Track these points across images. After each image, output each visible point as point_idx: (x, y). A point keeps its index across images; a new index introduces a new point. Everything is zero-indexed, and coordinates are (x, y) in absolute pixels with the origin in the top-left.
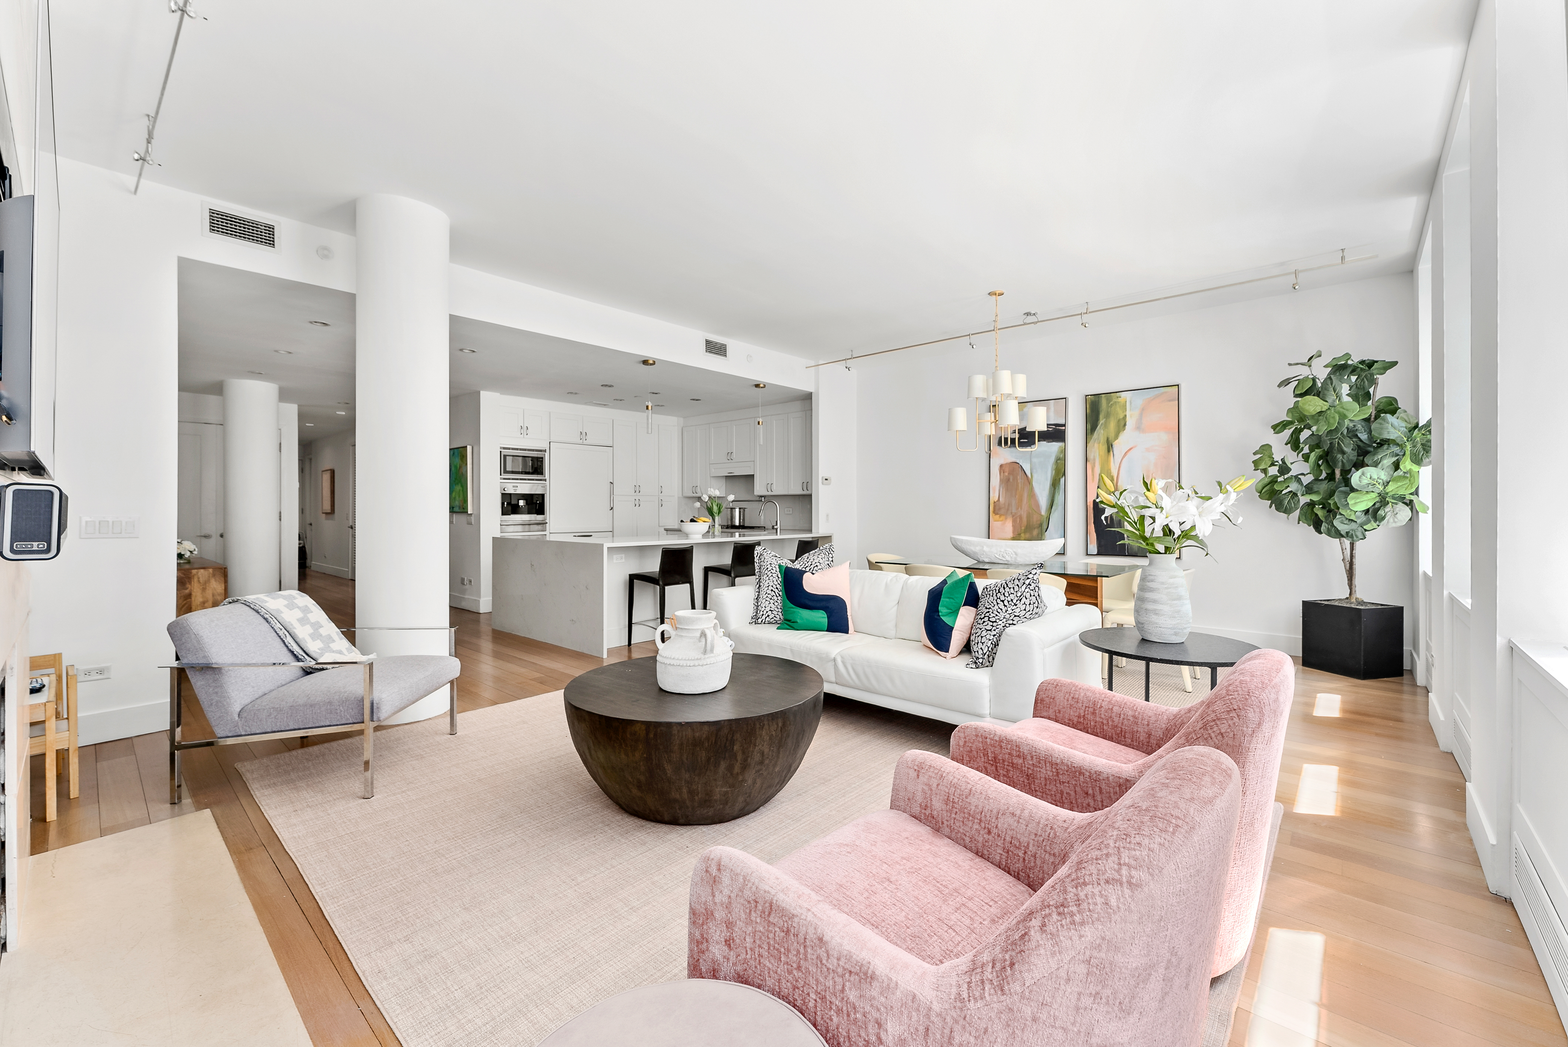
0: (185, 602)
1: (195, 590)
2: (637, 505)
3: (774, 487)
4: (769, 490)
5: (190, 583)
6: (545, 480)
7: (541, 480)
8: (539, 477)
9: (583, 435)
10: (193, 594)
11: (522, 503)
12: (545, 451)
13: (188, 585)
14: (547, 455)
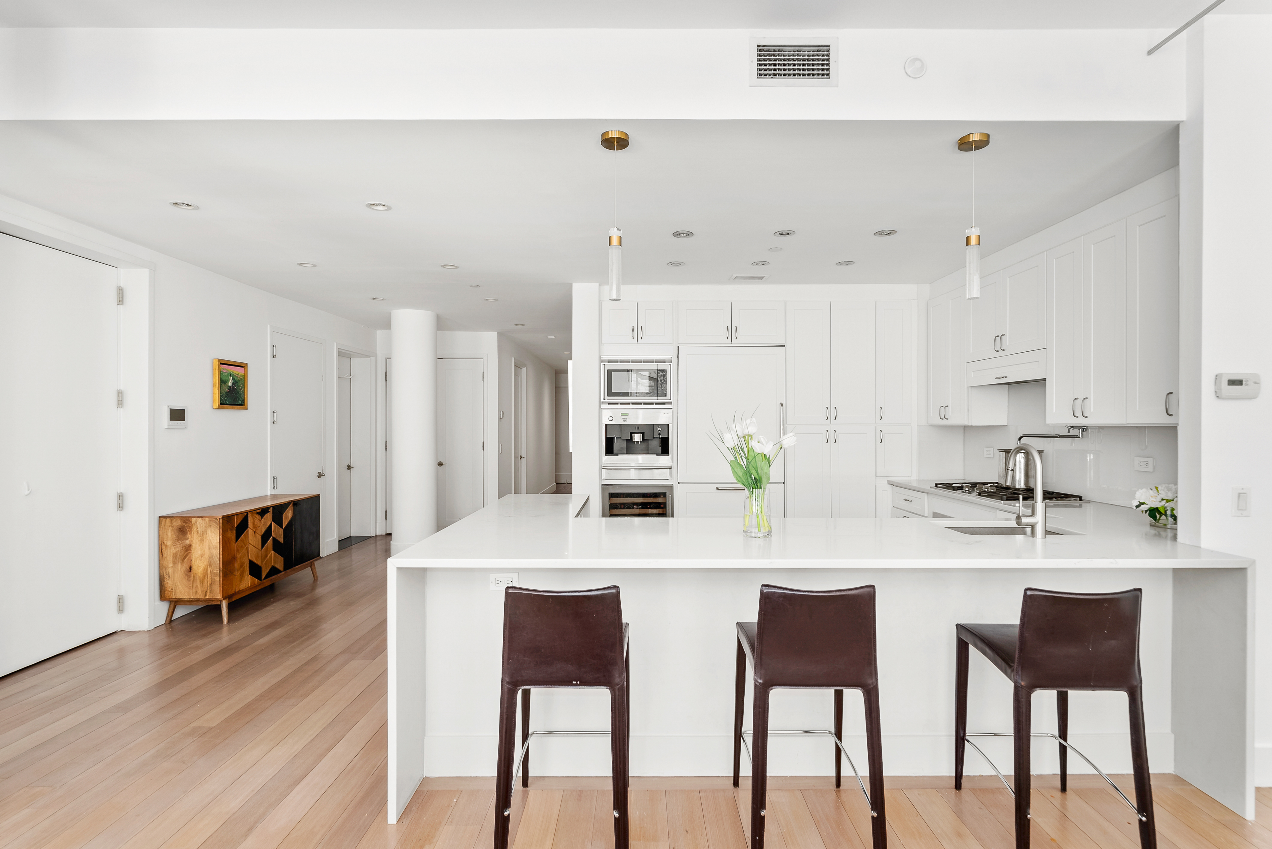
0: (186, 553)
1: (194, 541)
2: (832, 440)
3: (1091, 407)
4: (1078, 413)
5: (190, 533)
6: (670, 404)
7: (664, 404)
8: (661, 399)
9: (732, 331)
10: (193, 545)
11: (637, 437)
12: (670, 360)
13: (188, 535)
14: (674, 365)
